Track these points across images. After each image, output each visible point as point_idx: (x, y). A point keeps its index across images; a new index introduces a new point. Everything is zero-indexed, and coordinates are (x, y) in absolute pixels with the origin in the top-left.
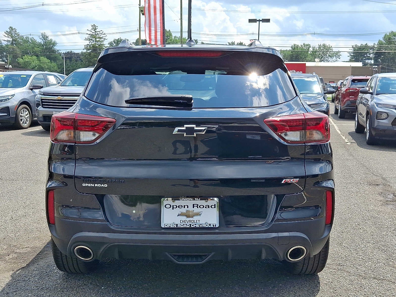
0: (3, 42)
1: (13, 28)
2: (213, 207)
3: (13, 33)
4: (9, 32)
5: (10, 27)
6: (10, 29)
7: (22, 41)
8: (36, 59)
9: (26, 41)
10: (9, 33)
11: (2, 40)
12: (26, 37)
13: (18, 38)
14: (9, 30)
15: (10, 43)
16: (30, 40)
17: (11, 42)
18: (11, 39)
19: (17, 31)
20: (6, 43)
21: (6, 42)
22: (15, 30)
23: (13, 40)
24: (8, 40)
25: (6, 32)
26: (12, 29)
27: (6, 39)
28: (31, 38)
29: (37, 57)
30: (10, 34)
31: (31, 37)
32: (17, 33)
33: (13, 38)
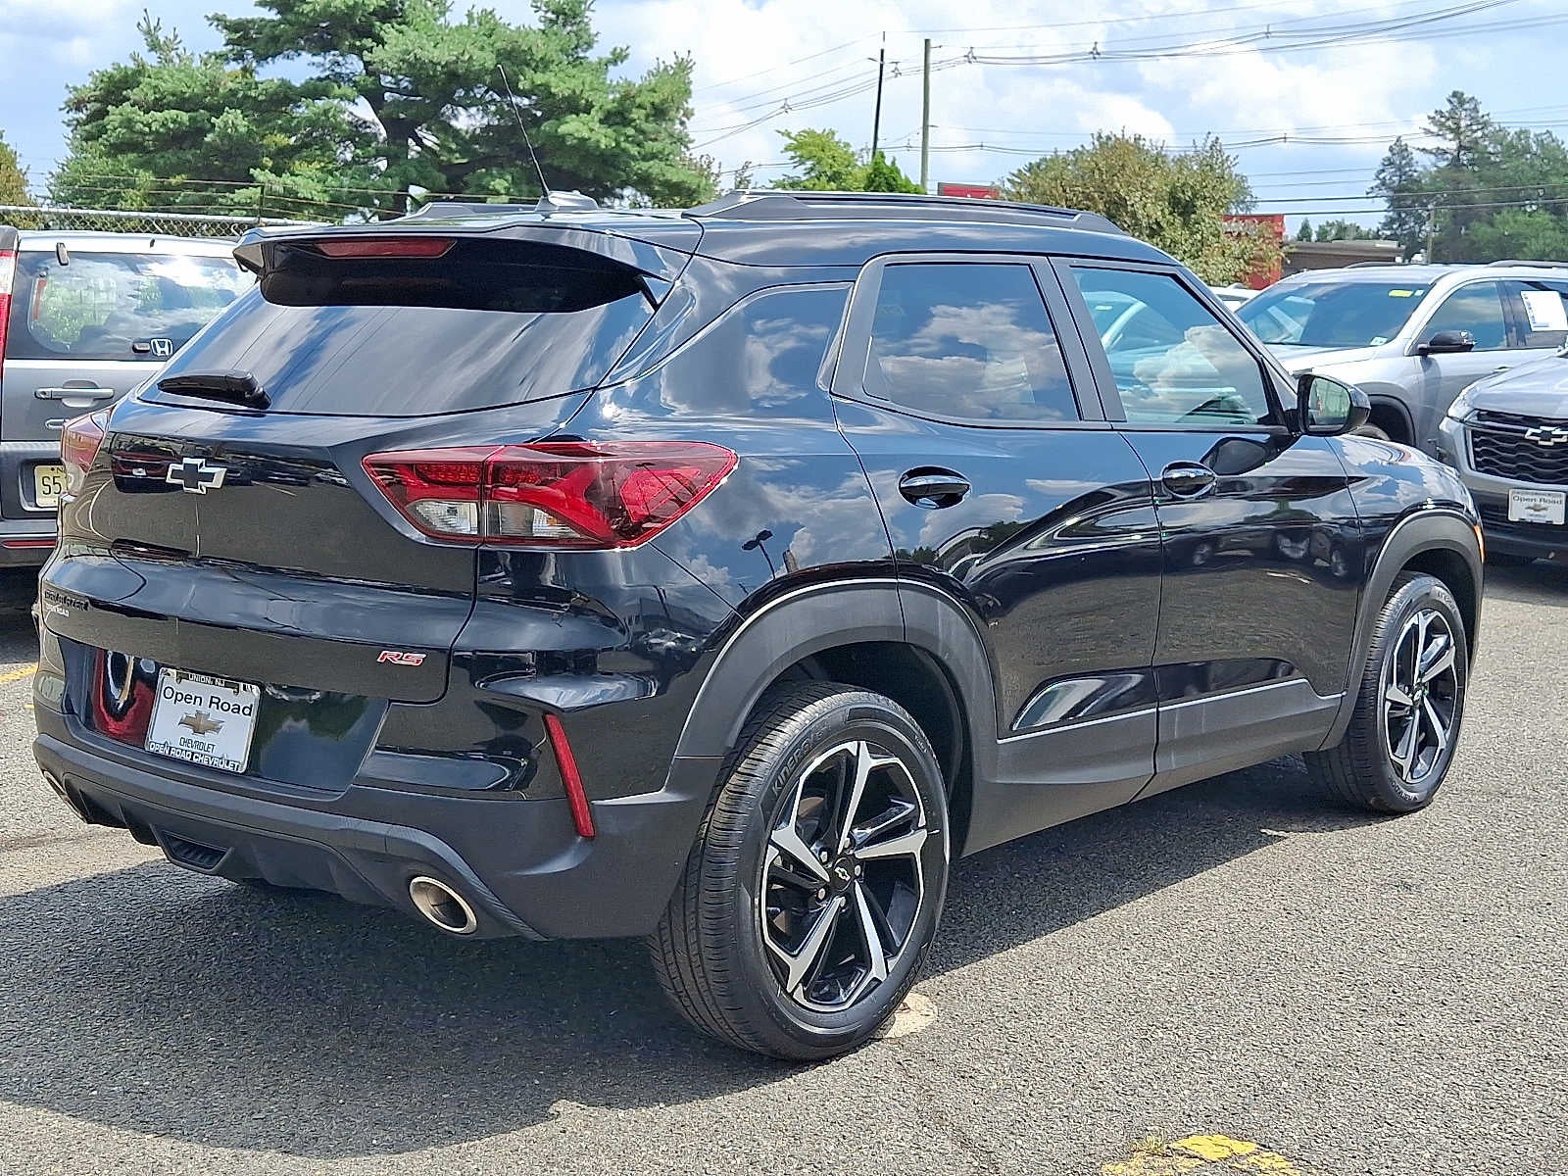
0: (1417, 156)
1: (1465, 96)
2: (247, 711)
3: (1463, 116)
4: (1447, 115)
5: (1455, 94)
6: (1454, 100)
7: (1499, 147)
8: (1551, 225)
9: (1516, 149)
10: (1448, 119)
11: (1414, 151)
12: (1516, 133)
13: (1484, 136)
14: (1446, 108)
15: (1447, 159)
16: (1534, 145)
17: (1450, 157)
18: (1454, 145)
19: (1480, 107)
20: (1430, 160)
21: (1432, 157)
22: (1473, 106)
23: (1461, 147)
24: (1438, 148)
25: (1433, 115)
26: (1462, 102)
27: (1432, 143)
28: (1535, 135)
29: (1554, 217)
30: (1450, 123)
31: (1538, 132)
32: (1480, 114)
33: (1462, 138)
